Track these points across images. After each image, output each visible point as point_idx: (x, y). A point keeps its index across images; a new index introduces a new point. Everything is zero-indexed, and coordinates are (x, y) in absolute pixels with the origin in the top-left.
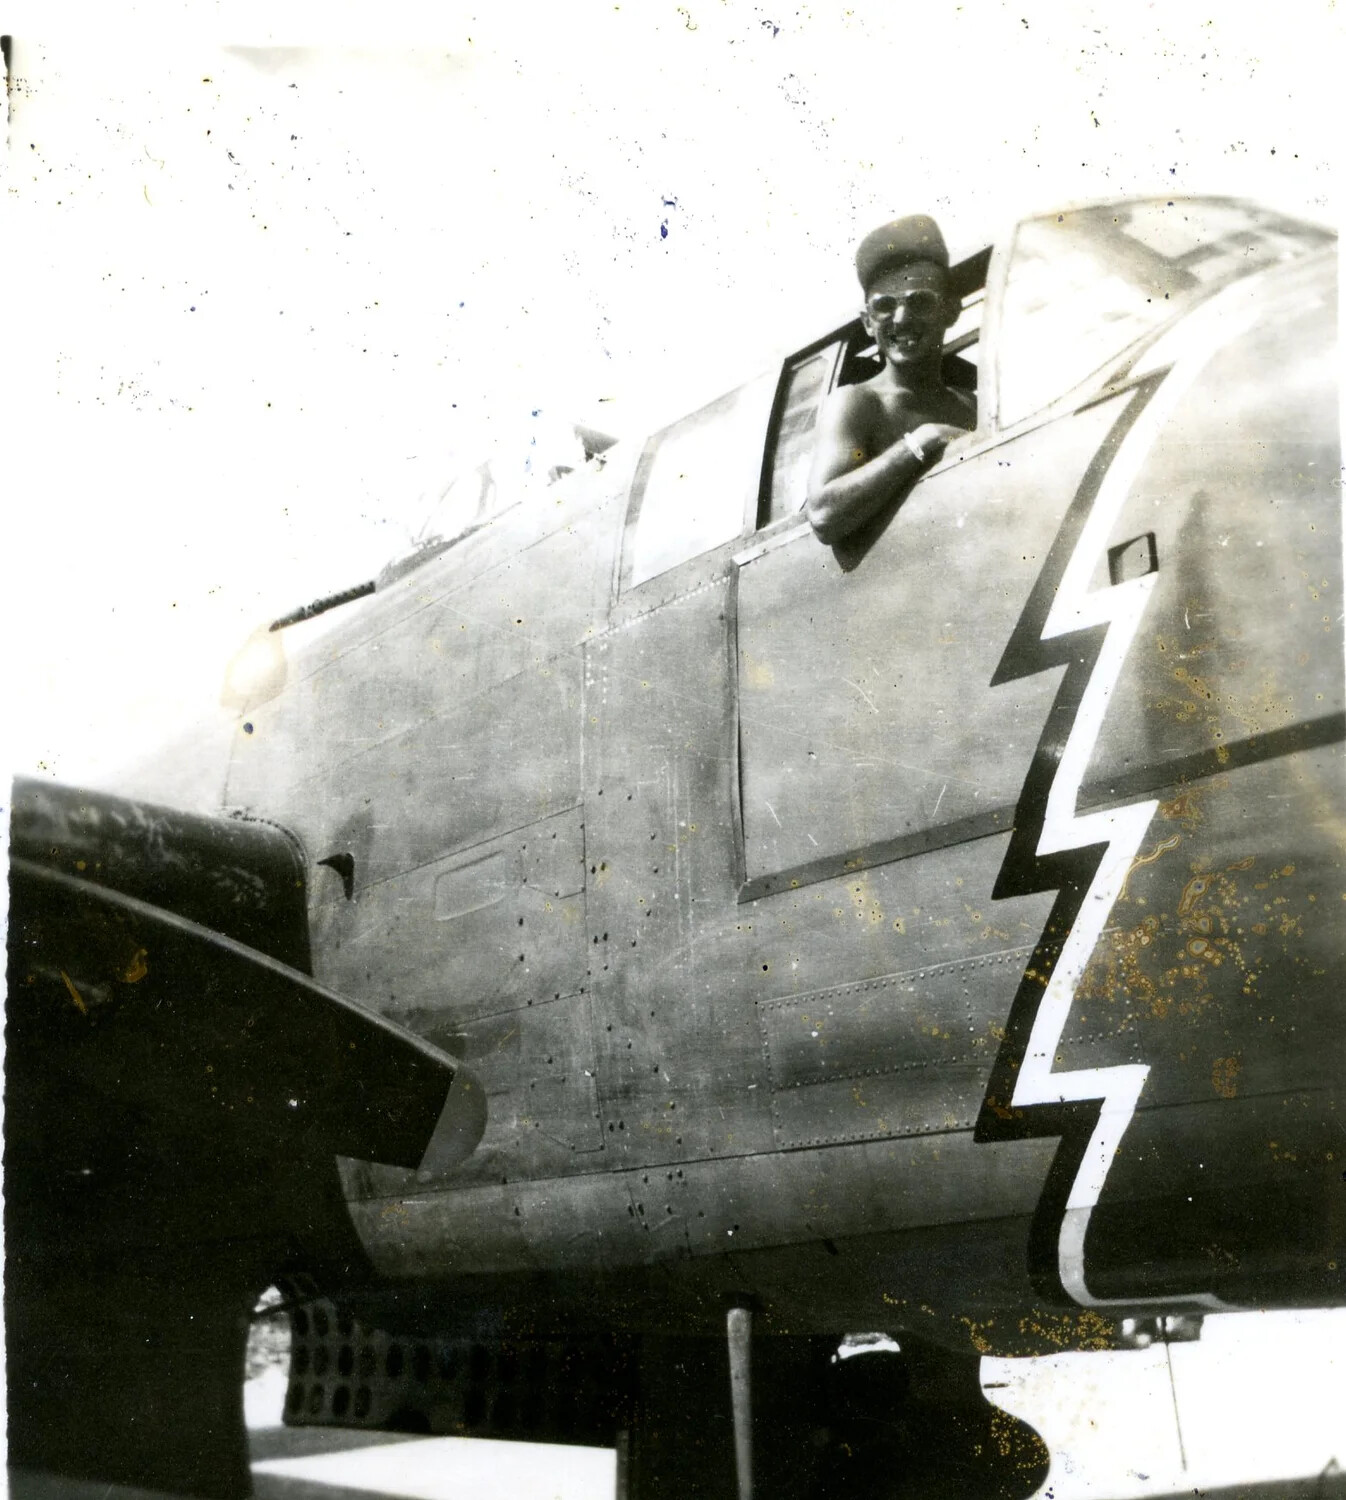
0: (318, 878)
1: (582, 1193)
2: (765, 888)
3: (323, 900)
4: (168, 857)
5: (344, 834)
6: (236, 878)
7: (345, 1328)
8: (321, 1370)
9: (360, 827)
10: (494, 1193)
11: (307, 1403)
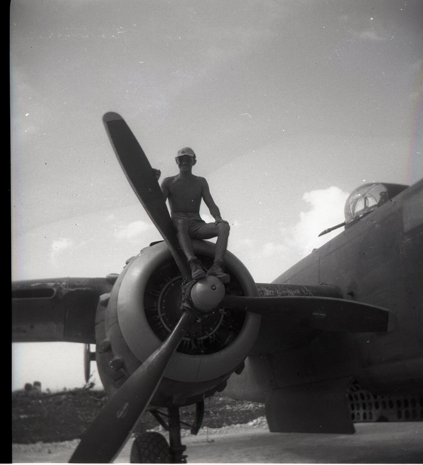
5: (350, 287)
9: (353, 286)
11: (356, 417)
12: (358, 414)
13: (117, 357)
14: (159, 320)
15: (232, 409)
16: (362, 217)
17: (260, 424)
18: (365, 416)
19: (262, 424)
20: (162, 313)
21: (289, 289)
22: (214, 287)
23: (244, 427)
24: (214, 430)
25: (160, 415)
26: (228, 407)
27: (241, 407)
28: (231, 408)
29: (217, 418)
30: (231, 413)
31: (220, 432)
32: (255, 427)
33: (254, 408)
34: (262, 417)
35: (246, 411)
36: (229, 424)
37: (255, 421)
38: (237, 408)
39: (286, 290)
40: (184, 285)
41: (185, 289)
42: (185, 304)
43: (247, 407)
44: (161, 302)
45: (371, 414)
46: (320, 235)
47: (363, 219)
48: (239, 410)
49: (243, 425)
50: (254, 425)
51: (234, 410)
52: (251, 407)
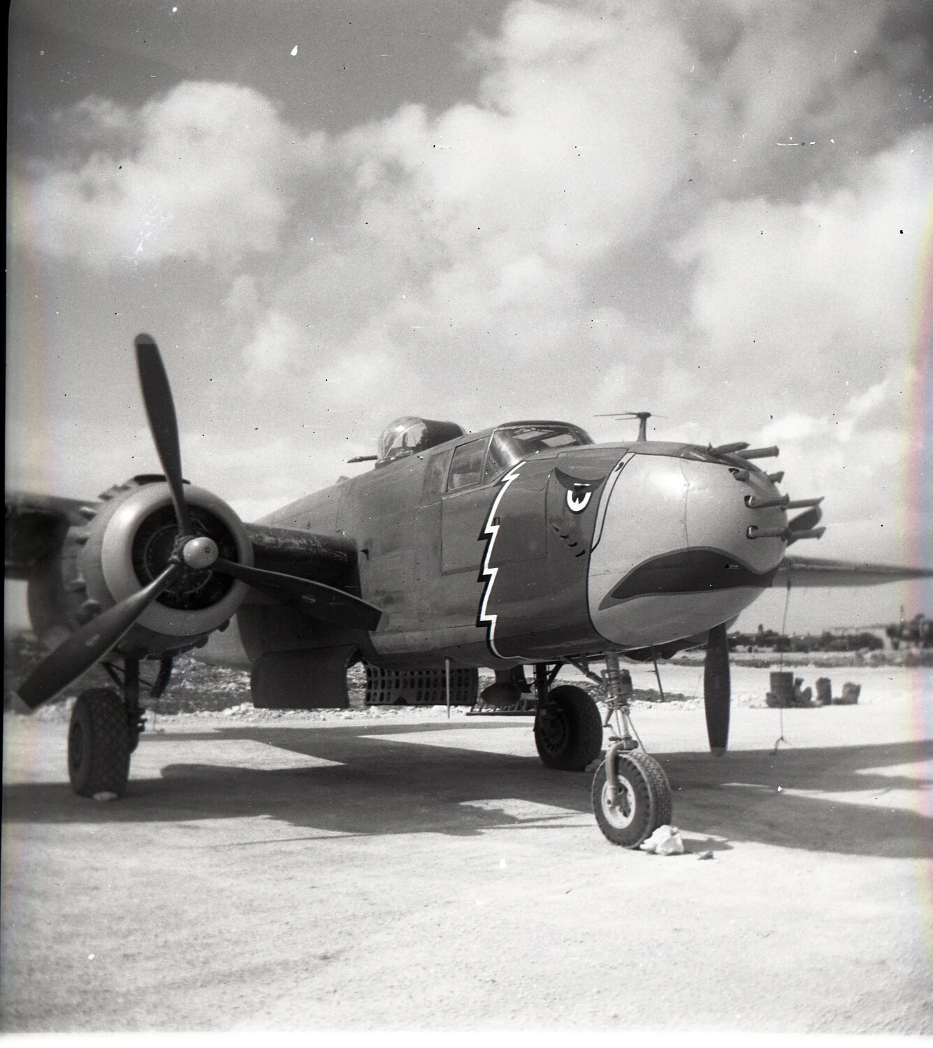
0: (361, 556)
1: (417, 635)
2: (446, 574)
3: (361, 559)
4: (323, 550)
5: (366, 543)
6: (341, 554)
7: (383, 674)
8: (376, 688)
9: (369, 542)
10: (400, 635)
11: (372, 698)
12: (375, 694)
13: (92, 601)
14: (144, 570)
15: (196, 689)
16: (393, 461)
17: (244, 713)
18: (382, 698)
19: (248, 714)
20: (148, 562)
21: (295, 537)
22: (208, 550)
23: (215, 716)
24: (164, 718)
25: (114, 669)
26: (189, 686)
27: (214, 686)
28: (193, 688)
29: (168, 701)
30: (193, 695)
31: (174, 721)
32: (235, 718)
33: (236, 690)
34: (248, 704)
35: (222, 694)
36: (189, 710)
37: (235, 708)
38: (205, 688)
39: (290, 539)
40: (180, 537)
41: (179, 542)
42: (175, 557)
43: (225, 688)
44: (148, 552)
45: (389, 694)
46: (349, 462)
47: (396, 463)
48: (211, 691)
49: (215, 714)
50: (234, 714)
51: (200, 691)
52: (230, 689)
